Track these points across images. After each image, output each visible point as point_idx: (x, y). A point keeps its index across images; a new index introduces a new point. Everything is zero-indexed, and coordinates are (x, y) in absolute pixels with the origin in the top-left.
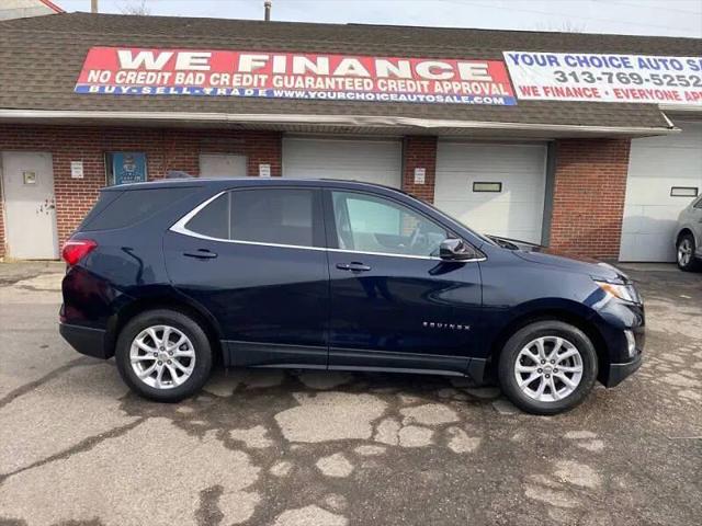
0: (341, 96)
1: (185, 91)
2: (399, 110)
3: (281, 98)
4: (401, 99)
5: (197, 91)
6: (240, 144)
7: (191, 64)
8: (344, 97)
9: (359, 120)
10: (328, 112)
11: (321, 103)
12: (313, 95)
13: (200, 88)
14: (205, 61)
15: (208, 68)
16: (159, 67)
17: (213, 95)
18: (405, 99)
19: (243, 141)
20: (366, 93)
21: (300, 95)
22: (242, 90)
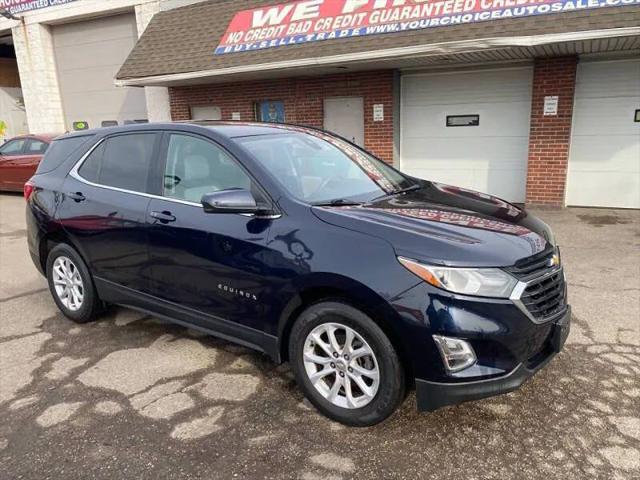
0: (434, 22)
1: (291, 41)
2: (497, 29)
3: (374, 34)
4: (505, 15)
5: (301, 39)
6: (355, 87)
7: (305, 13)
8: (437, 24)
9: (447, 47)
10: (416, 43)
11: (411, 33)
12: (404, 27)
13: (304, 36)
14: (316, 8)
15: (316, 15)
16: (278, 22)
17: (314, 40)
18: (510, 15)
19: (357, 83)
20: (463, 14)
21: (392, 28)
22: (338, 32)
